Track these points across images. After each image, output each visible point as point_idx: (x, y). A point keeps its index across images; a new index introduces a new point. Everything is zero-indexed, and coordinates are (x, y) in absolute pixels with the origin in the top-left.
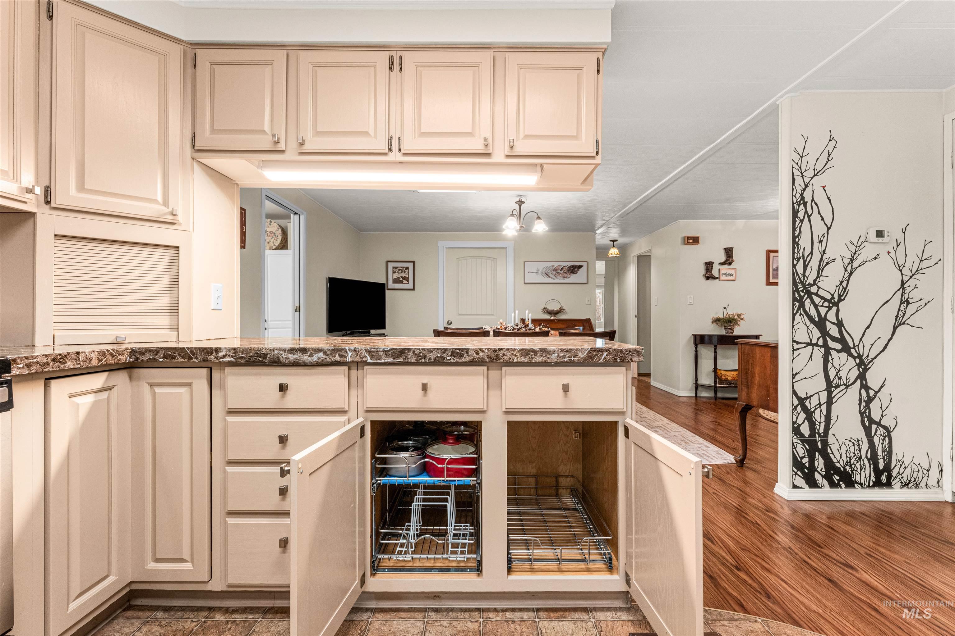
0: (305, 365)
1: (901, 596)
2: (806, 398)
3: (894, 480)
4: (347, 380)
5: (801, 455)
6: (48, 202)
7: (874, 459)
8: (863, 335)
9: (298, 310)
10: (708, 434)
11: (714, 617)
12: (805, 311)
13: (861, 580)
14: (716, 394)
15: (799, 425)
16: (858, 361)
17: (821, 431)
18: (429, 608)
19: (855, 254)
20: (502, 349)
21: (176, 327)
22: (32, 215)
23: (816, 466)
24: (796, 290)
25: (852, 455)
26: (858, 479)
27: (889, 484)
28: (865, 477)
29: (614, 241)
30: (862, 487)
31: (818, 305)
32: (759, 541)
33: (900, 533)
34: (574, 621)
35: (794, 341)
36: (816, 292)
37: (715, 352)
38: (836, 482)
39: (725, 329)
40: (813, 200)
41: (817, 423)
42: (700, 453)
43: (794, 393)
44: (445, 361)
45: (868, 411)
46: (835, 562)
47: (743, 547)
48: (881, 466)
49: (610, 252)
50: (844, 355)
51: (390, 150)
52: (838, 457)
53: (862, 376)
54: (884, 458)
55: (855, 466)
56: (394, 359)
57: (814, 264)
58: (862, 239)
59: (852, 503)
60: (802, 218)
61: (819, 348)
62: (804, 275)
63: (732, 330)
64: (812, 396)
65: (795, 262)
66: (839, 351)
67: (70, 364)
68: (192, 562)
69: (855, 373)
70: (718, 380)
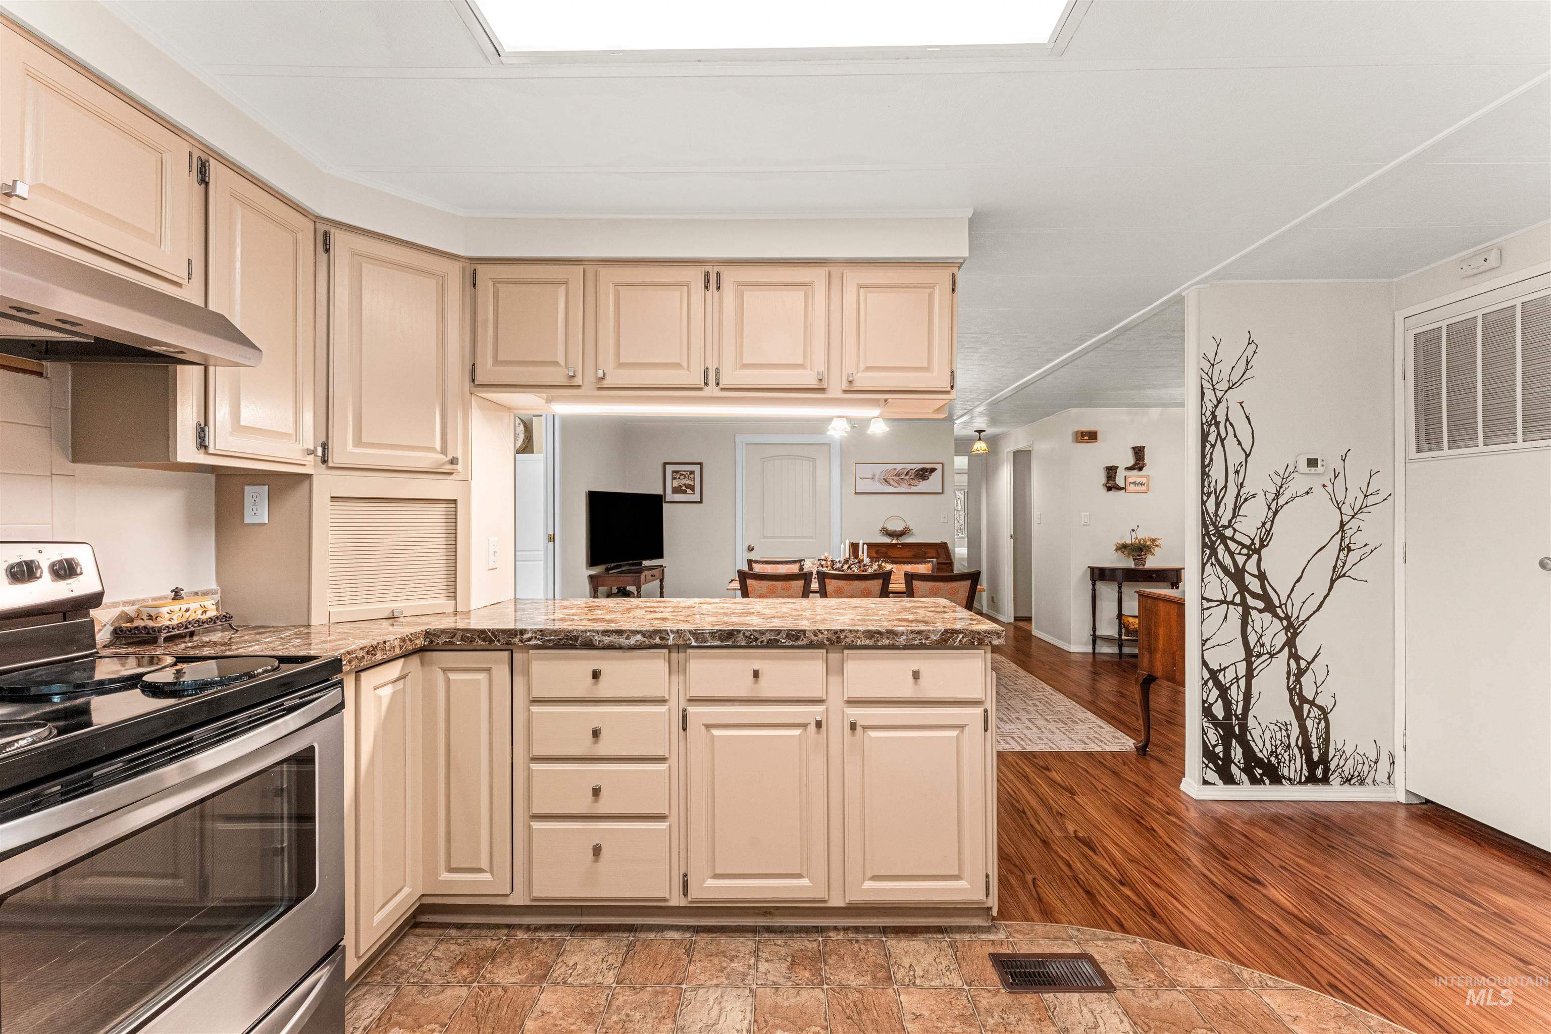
0: (621, 648)
1: (1310, 915)
2: (1220, 671)
3: (1332, 774)
4: (667, 665)
5: (1214, 743)
6: (324, 461)
7: (1306, 749)
8: (1292, 590)
9: (552, 539)
10: (1104, 710)
11: (1088, 937)
12: (1217, 560)
13: (1269, 899)
14: (1120, 650)
15: (1211, 705)
16: (1285, 623)
17: (1239, 712)
18: (759, 926)
19: (1281, 487)
20: (843, 630)
21: (453, 594)
22: (309, 476)
23: (1233, 756)
24: (1206, 534)
25: (1278, 742)
26: (1286, 773)
27: (1325, 780)
28: (1296, 771)
29: (980, 432)
30: (1292, 784)
31: (1234, 553)
32: (1151, 850)
33: (1328, 842)
34: (927, 942)
35: (1203, 598)
36: (1231, 536)
37: (1120, 593)
38: (1259, 777)
39: (1134, 560)
40: (1227, 419)
41: (1233, 701)
42: (1091, 736)
43: (1205, 663)
44: (779, 644)
45: (1298, 686)
46: (1241, 876)
47: (1131, 858)
48: (1316, 757)
49: (975, 447)
50: (1267, 616)
51: (706, 384)
52: (1261, 745)
53: (1290, 643)
54: (1319, 746)
55: (1283, 756)
56: (722, 642)
57: (1229, 500)
58: (1291, 469)
59: (1278, 803)
60: (1213, 443)
61: (1236, 607)
62: (1216, 515)
63: (1142, 561)
64: (1227, 667)
65: (1205, 498)
66: (1260, 611)
67: (379, 656)
68: (492, 872)
69: (1282, 638)
70: (1123, 631)
